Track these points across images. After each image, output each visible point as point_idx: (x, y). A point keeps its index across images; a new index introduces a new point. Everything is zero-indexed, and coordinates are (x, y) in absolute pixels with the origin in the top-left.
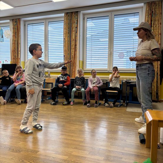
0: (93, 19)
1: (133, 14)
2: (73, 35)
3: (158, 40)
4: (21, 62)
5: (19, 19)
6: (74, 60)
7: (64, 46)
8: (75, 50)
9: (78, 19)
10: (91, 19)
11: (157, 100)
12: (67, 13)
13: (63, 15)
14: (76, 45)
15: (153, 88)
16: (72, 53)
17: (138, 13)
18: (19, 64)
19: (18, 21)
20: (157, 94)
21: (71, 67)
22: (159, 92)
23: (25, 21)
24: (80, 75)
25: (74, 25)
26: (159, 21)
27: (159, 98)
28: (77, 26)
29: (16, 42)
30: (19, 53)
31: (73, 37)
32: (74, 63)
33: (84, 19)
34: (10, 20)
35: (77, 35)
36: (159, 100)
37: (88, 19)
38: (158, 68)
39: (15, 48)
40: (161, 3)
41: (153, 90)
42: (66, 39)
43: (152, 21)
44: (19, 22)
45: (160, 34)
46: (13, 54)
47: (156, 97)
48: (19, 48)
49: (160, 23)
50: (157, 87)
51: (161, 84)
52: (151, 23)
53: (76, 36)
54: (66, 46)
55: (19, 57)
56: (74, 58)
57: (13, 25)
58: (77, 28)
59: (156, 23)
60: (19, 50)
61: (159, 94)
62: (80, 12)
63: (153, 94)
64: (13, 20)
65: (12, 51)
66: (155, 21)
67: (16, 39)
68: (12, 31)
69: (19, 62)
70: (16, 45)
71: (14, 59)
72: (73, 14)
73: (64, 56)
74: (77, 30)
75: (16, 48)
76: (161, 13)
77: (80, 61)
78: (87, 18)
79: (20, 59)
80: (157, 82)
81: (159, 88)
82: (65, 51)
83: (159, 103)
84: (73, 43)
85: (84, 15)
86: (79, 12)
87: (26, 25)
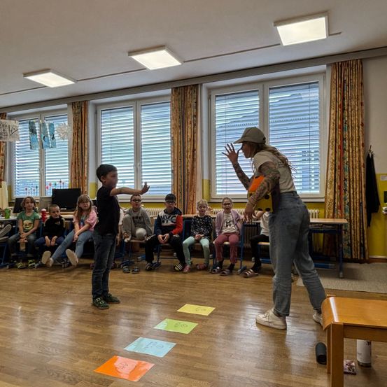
0: (227, 97)
1: (307, 86)
2: (189, 130)
3: (359, 137)
4: (89, 185)
5: (85, 103)
6: (192, 178)
7: (173, 152)
8: (194, 160)
9: (197, 98)
10: (224, 98)
11: (362, 258)
12: (177, 88)
13: (169, 91)
14: (194, 150)
15: (353, 233)
16: (188, 166)
17: (317, 82)
18: (85, 188)
19: (83, 106)
20: (362, 245)
21: (186, 193)
22: (366, 241)
23: (96, 105)
24: (202, 212)
25: (191, 112)
26: (358, 99)
27: (367, 253)
28: (197, 113)
29: (80, 146)
30: (86, 166)
31: (189, 134)
32: (191, 186)
33: (209, 98)
34: (68, 104)
35: (197, 130)
36: (367, 258)
37: (217, 99)
38: (360, 192)
39: (77, 158)
40: (361, 63)
41: (353, 237)
42: (176, 139)
43: (344, 99)
44: (85, 108)
45: (362, 125)
46: (73, 169)
47: (360, 253)
48: (86, 158)
49: (362, 103)
50: (362, 232)
51: (369, 225)
52: (343, 104)
53: (194, 133)
54: (176, 152)
55: (86, 175)
56: (192, 174)
57: (74, 114)
58: (196, 116)
59: (353, 103)
60: (86, 161)
61: (366, 246)
62: (201, 85)
63: (353, 246)
64: (73, 104)
65: (72, 164)
66: (350, 99)
67: (79, 140)
68: (72, 125)
69: (86, 184)
70: (80, 152)
71: (76, 178)
72: (187, 90)
73: (173, 171)
74: (197, 121)
75: (80, 157)
76: (362, 84)
77: (203, 180)
78: (217, 96)
79: (87, 178)
80: (361, 221)
81: (365, 233)
82: (173, 161)
83: (366, 264)
84: (189, 146)
85: (210, 90)
86: (199, 86)
87: (99, 112)
